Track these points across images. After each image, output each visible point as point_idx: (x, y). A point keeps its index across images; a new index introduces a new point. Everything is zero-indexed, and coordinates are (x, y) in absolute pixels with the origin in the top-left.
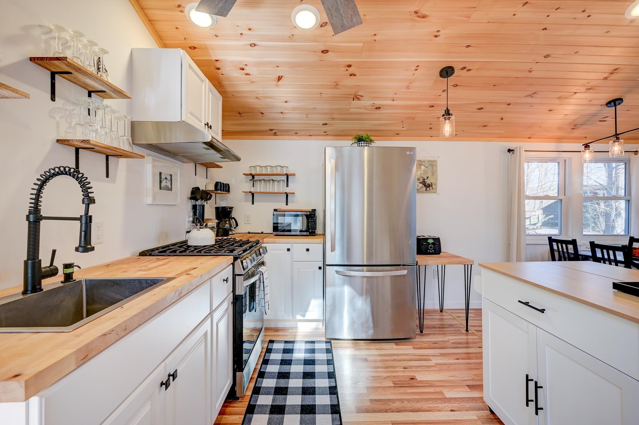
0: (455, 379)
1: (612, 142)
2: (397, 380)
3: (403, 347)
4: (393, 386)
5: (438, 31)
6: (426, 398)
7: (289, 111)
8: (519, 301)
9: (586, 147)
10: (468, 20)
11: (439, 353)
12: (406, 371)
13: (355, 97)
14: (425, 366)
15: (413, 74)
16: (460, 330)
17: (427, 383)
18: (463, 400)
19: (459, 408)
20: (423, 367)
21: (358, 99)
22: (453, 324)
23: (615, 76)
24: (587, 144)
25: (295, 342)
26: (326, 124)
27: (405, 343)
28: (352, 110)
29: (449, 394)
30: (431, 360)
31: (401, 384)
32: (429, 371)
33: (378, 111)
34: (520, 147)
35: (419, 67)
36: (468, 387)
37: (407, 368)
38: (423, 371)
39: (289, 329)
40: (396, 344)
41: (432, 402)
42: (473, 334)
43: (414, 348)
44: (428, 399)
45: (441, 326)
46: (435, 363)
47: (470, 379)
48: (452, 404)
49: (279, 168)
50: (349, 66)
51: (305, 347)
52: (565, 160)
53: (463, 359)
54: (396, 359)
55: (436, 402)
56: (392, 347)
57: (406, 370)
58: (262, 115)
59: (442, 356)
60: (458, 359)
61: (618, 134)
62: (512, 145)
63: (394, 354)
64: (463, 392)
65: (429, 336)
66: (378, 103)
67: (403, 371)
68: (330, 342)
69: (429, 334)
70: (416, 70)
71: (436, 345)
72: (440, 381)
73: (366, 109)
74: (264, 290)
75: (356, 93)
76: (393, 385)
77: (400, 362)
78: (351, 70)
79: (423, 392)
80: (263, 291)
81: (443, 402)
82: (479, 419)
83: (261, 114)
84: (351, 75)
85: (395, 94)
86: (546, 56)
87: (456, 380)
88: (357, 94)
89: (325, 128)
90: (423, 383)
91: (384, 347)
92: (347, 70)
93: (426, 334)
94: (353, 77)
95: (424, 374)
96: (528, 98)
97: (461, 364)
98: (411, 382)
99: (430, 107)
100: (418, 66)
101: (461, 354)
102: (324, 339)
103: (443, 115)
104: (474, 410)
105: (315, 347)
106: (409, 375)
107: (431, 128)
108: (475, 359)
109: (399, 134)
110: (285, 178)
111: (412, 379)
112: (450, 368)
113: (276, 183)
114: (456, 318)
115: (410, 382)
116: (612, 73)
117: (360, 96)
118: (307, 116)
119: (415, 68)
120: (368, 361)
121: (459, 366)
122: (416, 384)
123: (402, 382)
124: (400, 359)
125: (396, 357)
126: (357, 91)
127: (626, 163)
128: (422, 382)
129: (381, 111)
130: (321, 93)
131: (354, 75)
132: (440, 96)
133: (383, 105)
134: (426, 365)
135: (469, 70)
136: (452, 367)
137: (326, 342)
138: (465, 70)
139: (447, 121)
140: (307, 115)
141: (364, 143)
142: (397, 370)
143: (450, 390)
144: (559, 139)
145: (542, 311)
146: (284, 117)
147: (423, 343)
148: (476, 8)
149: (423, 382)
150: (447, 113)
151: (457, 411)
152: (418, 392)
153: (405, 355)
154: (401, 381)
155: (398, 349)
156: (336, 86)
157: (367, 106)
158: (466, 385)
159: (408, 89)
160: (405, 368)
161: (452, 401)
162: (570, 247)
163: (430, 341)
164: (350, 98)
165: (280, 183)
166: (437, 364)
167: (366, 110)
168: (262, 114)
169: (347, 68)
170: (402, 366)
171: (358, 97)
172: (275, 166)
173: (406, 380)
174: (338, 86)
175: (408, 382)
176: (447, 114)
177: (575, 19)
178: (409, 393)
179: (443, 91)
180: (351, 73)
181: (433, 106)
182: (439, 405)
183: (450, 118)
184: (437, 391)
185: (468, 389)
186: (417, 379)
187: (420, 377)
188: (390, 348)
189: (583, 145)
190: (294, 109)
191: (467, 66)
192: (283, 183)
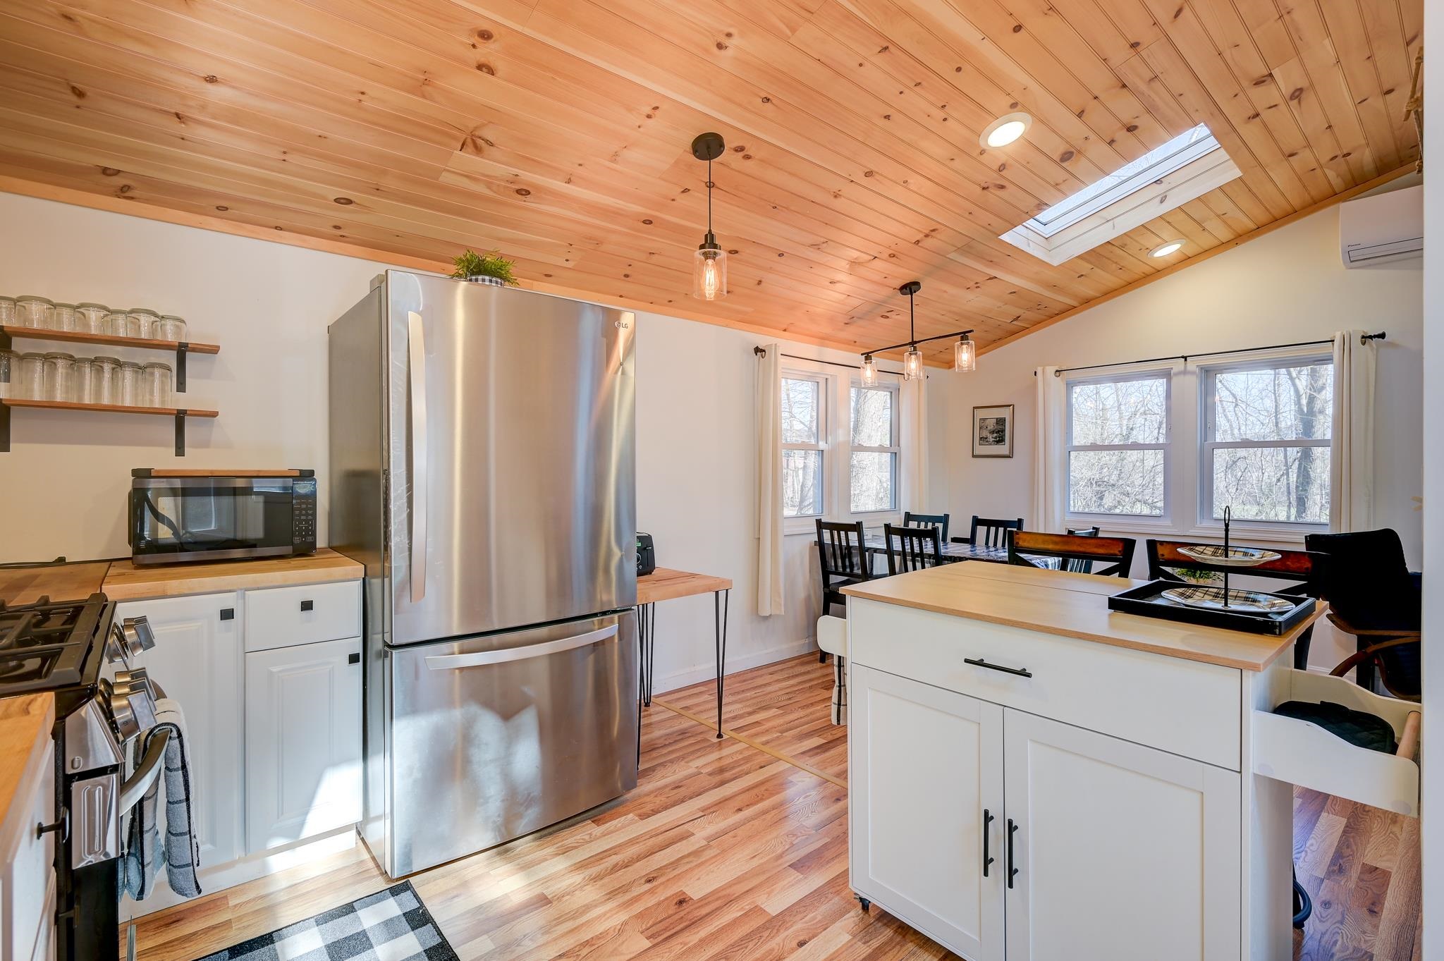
0: (761, 861)
1: (908, 353)
2: (651, 923)
3: (614, 822)
4: (651, 945)
5: (729, 35)
6: (736, 939)
7: (215, 119)
8: (967, 661)
9: (867, 358)
10: (789, 38)
11: (699, 809)
12: (656, 887)
13: (469, 141)
14: (689, 855)
15: (638, 124)
16: (705, 740)
17: (717, 899)
18: (804, 904)
19: (808, 929)
20: (687, 860)
21: (478, 150)
22: (686, 729)
23: (929, 243)
24: (868, 353)
25: (274, 935)
26: (349, 202)
27: (613, 811)
28: (446, 178)
29: (774, 905)
30: (693, 834)
31: (665, 930)
32: (702, 863)
33: (519, 200)
34: (776, 345)
35: (657, 111)
36: (795, 869)
37: (654, 878)
38: (691, 869)
39: (226, 897)
40: (597, 822)
41: (754, 942)
42: (734, 741)
43: (643, 816)
44: (741, 940)
45: (666, 740)
46: (704, 839)
47: (787, 847)
48: (792, 926)
49: (145, 321)
50: (485, 36)
51: (324, 939)
52: (827, 379)
53: (748, 805)
54: (617, 864)
55: (761, 941)
56: (591, 834)
57: (655, 883)
58: (74, 99)
59: (709, 814)
60: (740, 810)
61: (916, 342)
62: (762, 341)
63: (604, 852)
64: (793, 885)
65: (655, 773)
66: (530, 177)
67: (649, 890)
68: (406, 887)
69: (653, 769)
70: (649, 117)
71: (682, 792)
72: (739, 880)
73: (489, 186)
74: (188, 799)
75: (476, 128)
76: (647, 944)
77: (630, 868)
78: (486, 52)
79: (722, 928)
80: (185, 804)
81: (775, 931)
82: (854, 937)
83: (69, 92)
84: (480, 67)
85: (580, 165)
86: (869, 174)
87: (765, 863)
88: (477, 133)
89: (343, 215)
90: (709, 903)
91: (569, 841)
92: (474, 46)
93: (645, 770)
94: (484, 75)
95: (697, 877)
96: (812, 249)
97: (753, 819)
98: (685, 912)
99: (644, 222)
100: (656, 108)
101: (739, 794)
102: (381, 884)
103: (702, 247)
104: (834, 921)
105: (361, 924)
106: (669, 895)
107: (626, 276)
108: (769, 798)
109: (550, 276)
110: (170, 359)
111: (681, 902)
112: (739, 838)
113: (128, 374)
114: (683, 712)
115: (682, 914)
116: (927, 236)
117: (487, 141)
118: (283, 157)
119: (648, 110)
120: (550, 902)
121: (753, 825)
122: (696, 912)
123: (665, 924)
124: (626, 861)
125: (614, 859)
126: (484, 125)
127: (891, 392)
128: (705, 900)
129: (529, 203)
130: (363, 93)
131: (491, 71)
132: (673, 200)
133: (540, 189)
134: (690, 851)
135: (747, 157)
136: (741, 832)
137: (394, 892)
138: (741, 154)
139: (710, 262)
140: (285, 153)
141: (491, 281)
142: (636, 894)
143: (769, 894)
144: (824, 340)
145: (1024, 673)
146: (185, 134)
147: (652, 795)
148: (812, 13)
149: (709, 899)
150: (710, 242)
151: (810, 940)
152: (712, 934)
153: (632, 842)
154: (660, 922)
155: (608, 834)
156: (423, 84)
157: (496, 178)
158: (789, 866)
159: (614, 161)
160: (650, 881)
161: (787, 918)
162: (853, 536)
163: (666, 786)
164: (454, 138)
165: (152, 374)
166: (710, 839)
167: (489, 188)
168: (80, 94)
169: (476, 40)
170: (641, 878)
171: (480, 142)
172: (128, 309)
173: (670, 912)
174: (429, 88)
175: (677, 917)
176: (712, 246)
177: (929, 116)
178: (695, 946)
179: (683, 192)
180: (483, 60)
181: (651, 222)
182: (769, 943)
183: (715, 253)
184: (747, 908)
185: (795, 875)
186: (691, 899)
187: (697, 888)
188: (587, 837)
189: (862, 354)
190: (237, 116)
191: (747, 146)
192: (163, 375)
